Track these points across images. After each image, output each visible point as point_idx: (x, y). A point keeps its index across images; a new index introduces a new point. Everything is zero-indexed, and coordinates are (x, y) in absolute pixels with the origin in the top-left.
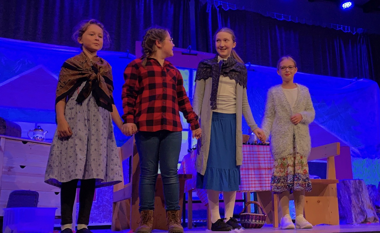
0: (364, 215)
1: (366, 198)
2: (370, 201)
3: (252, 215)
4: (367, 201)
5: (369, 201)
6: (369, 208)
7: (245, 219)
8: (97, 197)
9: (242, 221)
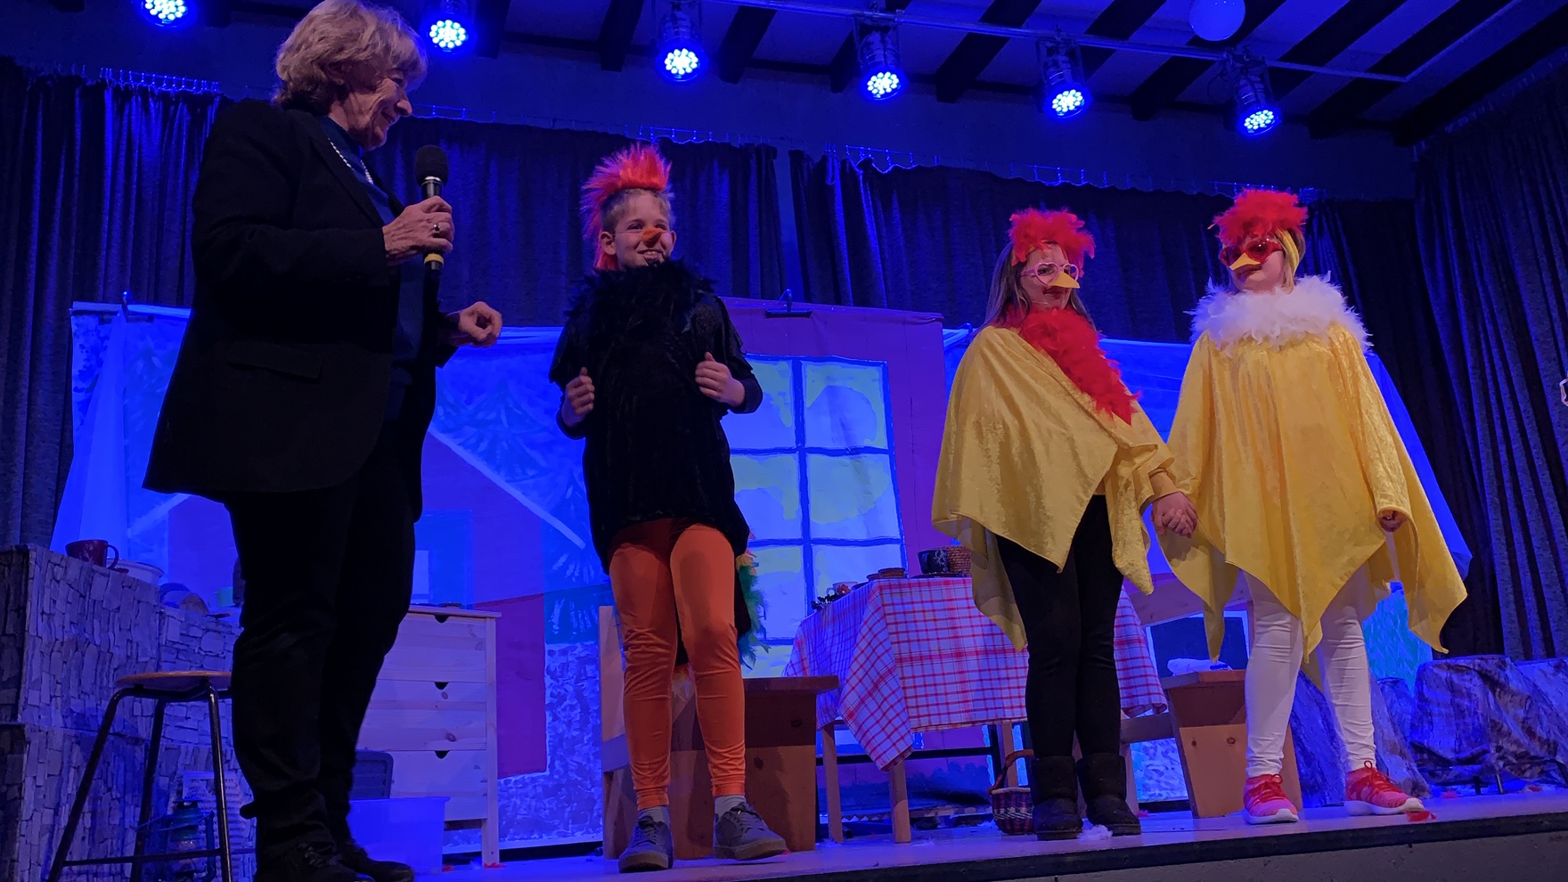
6: (1392, 752)
7: (1007, 806)
8: (549, 758)
9: (999, 812)
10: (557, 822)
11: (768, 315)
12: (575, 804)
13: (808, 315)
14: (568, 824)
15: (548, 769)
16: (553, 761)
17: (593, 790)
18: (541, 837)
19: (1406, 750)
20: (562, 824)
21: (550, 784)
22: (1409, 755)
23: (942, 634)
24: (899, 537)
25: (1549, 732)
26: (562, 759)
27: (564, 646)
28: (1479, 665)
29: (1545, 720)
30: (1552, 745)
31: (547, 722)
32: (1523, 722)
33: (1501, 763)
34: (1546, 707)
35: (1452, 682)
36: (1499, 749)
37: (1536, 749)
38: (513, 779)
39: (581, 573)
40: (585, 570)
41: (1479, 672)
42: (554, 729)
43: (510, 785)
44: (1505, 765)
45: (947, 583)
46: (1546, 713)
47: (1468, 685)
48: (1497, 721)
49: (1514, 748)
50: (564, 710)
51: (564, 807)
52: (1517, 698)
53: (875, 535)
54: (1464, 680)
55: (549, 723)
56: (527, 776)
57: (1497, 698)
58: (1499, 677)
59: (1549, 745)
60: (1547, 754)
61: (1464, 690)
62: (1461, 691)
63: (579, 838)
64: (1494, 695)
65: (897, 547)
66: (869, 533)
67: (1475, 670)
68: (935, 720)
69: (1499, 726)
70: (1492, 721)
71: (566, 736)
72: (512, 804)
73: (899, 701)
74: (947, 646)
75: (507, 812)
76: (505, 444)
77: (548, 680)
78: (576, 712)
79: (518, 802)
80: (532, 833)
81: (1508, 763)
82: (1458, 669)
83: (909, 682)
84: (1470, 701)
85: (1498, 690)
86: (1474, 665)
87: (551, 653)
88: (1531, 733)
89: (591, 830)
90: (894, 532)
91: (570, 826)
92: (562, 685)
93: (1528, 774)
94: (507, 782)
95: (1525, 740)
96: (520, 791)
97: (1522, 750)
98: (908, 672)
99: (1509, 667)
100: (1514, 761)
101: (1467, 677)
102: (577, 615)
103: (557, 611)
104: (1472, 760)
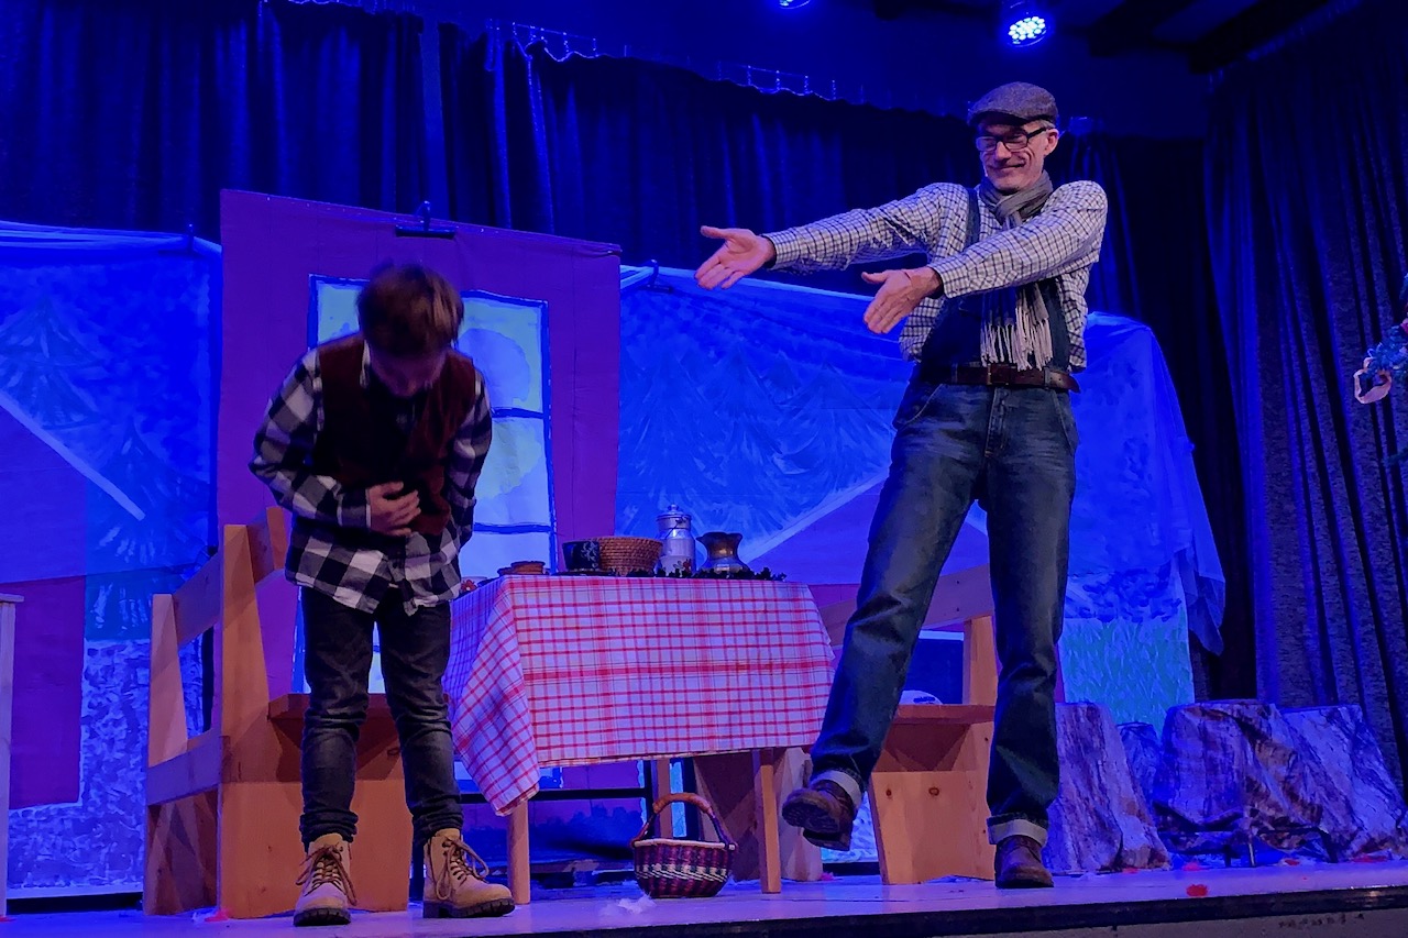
0: (1110, 842)
1: (1118, 774)
2: (1134, 788)
3: (678, 846)
4: (1123, 786)
5: (1131, 785)
6: (1130, 813)
7: (652, 861)
8: (82, 785)
9: (641, 869)
10: (89, 866)
11: (399, 233)
12: (115, 844)
13: (450, 236)
14: (105, 869)
15: (80, 798)
16: (87, 790)
17: (138, 828)
18: (68, 884)
19: (1145, 811)
20: (96, 869)
21: (83, 818)
22: (1150, 817)
23: (585, 646)
24: (549, 524)
25: (1314, 795)
26: (99, 787)
27: (109, 644)
28: (1239, 711)
29: (1310, 780)
30: (1316, 811)
31: (82, 740)
32: (1284, 782)
33: (1255, 831)
34: (1312, 764)
35: (1205, 729)
36: (1254, 812)
37: (1298, 815)
38: (34, 810)
39: (137, 550)
40: (143, 548)
41: (1238, 721)
42: (91, 748)
43: (29, 818)
44: (1259, 833)
45: (595, 583)
46: (1311, 770)
47: (1223, 734)
48: (1254, 779)
49: (1271, 812)
50: (105, 725)
51: (100, 848)
52: (1281, 752)
53: (518, 521)
54: (1218, 728)
55: (85, 741)
56: (53, 807)
57: (1257, 749)
58: (1261, 726)
59: (1312, 812)
60: (1310, 822)
61: (1219, 740)
62: (1215, 742)
63: (118, 887)
64: (1253, 748)
65: (545, 536)
66: (511, 518)
67: (1232, 716)
68: (569, 753)
69: (1256, 786)
70: (1248, 779)
71: (106, 758)
72: (31, 842)
73: (526, 727)
74: (591, 661)
75: (24, 851)
76: (43, 378)
77: (86, 687)
78: (120, 728)
79: (40, 839)
80: (57, 877)
81: (1263, 830)
82: (1214, 716)
83: (540, 705)
84: (1225, 754)
85: (1259, 742)
86: (1233, 712)
87: (92, 652)
88: (1292, 795)
89: (134, 878)
90: (543, 517)
91: (107, 872)
92: (105, 693)
93: (1285, 844)
94: (25, 814)
95: (1285, 804)
96: (42, 826)
97: (1281, 815)
98: (539, 692)
99: (1273, 715)
100: (1271, 828)
101: (1222, 725)
102: (128, 605)
103: (102, 599)
104: (1223, 824)
